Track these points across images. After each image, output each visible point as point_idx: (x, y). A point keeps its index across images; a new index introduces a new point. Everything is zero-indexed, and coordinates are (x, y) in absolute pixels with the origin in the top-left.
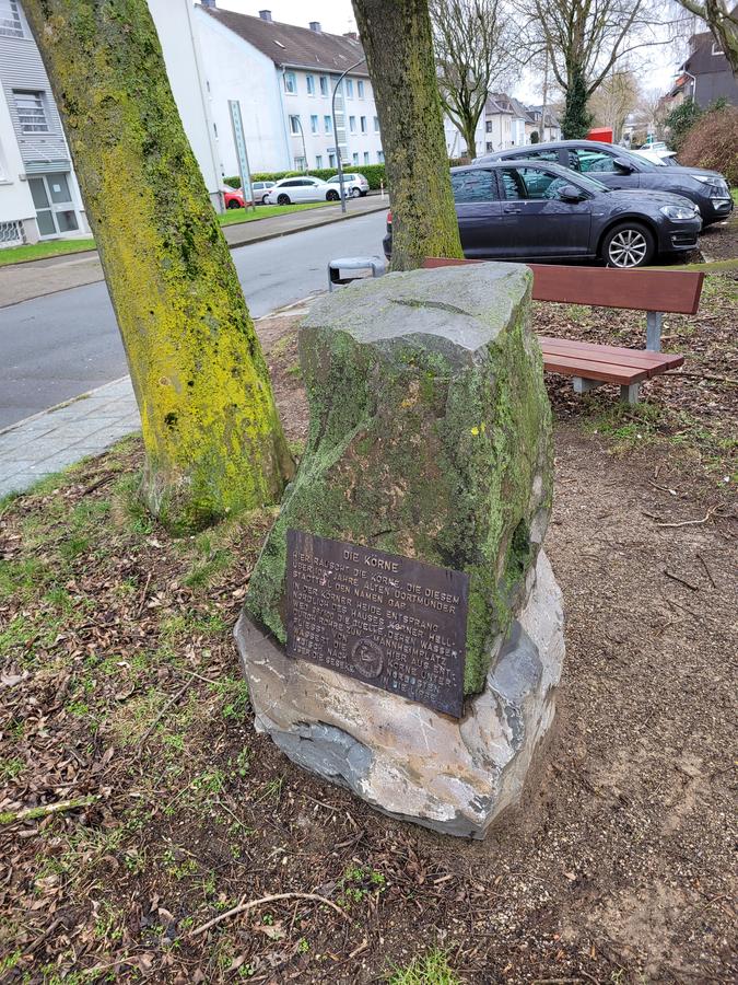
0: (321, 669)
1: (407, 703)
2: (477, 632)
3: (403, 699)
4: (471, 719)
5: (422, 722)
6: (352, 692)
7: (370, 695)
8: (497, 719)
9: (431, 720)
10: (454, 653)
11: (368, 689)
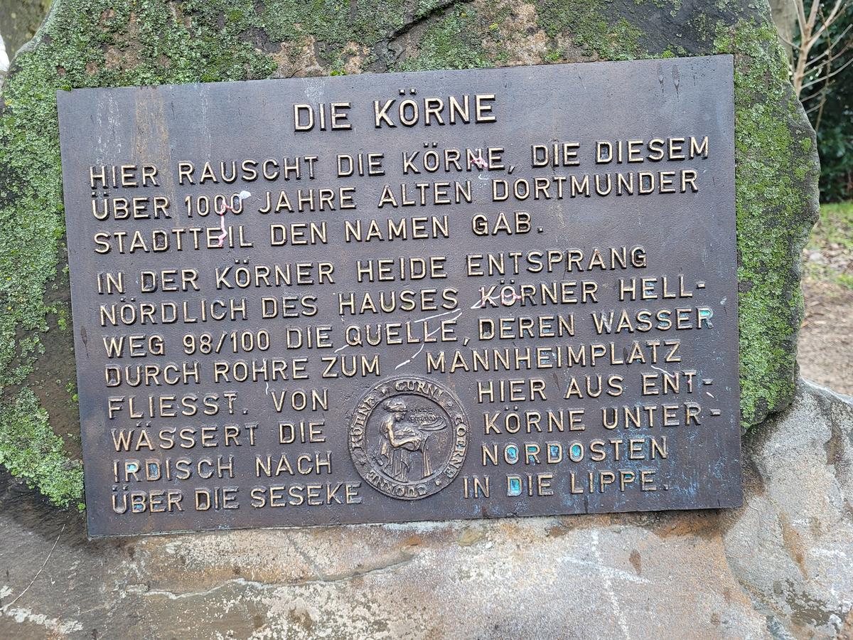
0: (227, 541)
1: (555, 532)
2: (771, 224)
3: (538, 525)
4: (755, 503)
5: (607, 574)
6: (356, 576)
7: (426, 557)
8: (829, 474)
9: (635, 558)
10: (705, 313)
11: (415, 540)
